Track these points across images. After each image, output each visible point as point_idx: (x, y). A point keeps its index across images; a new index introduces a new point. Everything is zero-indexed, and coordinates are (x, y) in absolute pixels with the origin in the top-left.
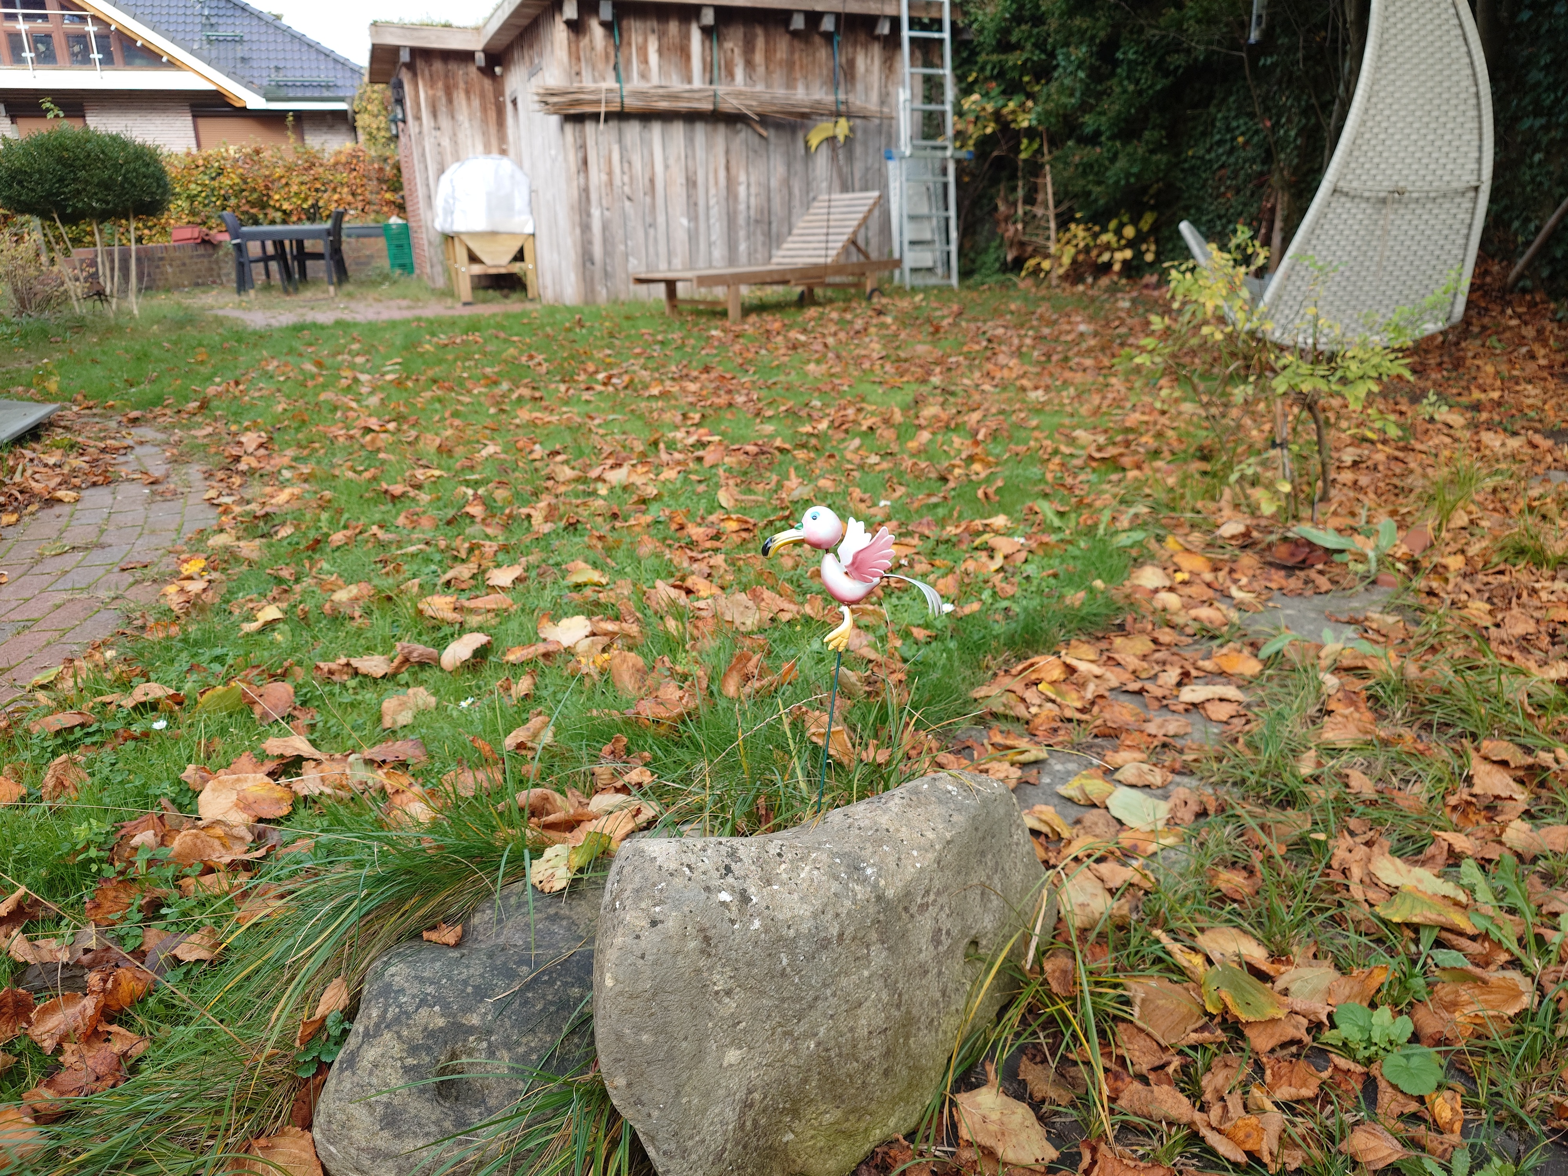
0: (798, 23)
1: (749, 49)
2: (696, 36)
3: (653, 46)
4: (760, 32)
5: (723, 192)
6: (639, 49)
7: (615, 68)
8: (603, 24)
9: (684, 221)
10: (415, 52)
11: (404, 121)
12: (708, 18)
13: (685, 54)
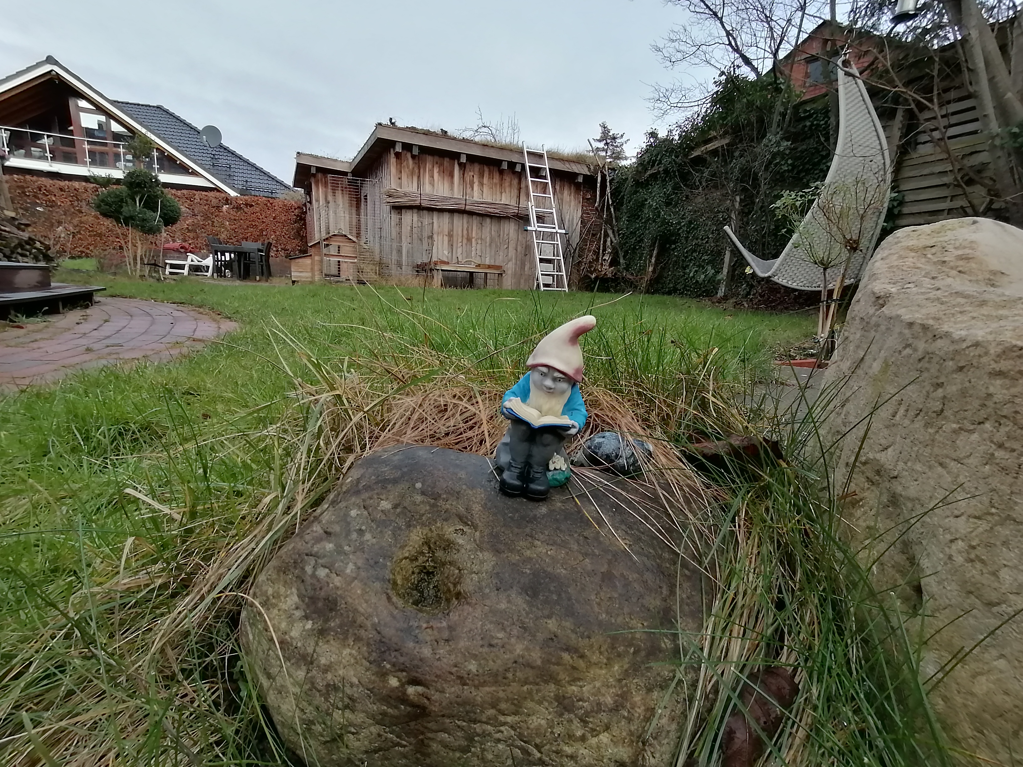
0: (505, 166)
1: (481, 175)
2: (457, 168)
3: (436, 170)
4: (486, 169)
5: (465, 241)
6: (429, 170)
7: (419, 177)
8: (413, 157)
9: (446, 252)
10: (319, 169)
11: (310, 202)
12: (463, 159)
13: (452, 175)
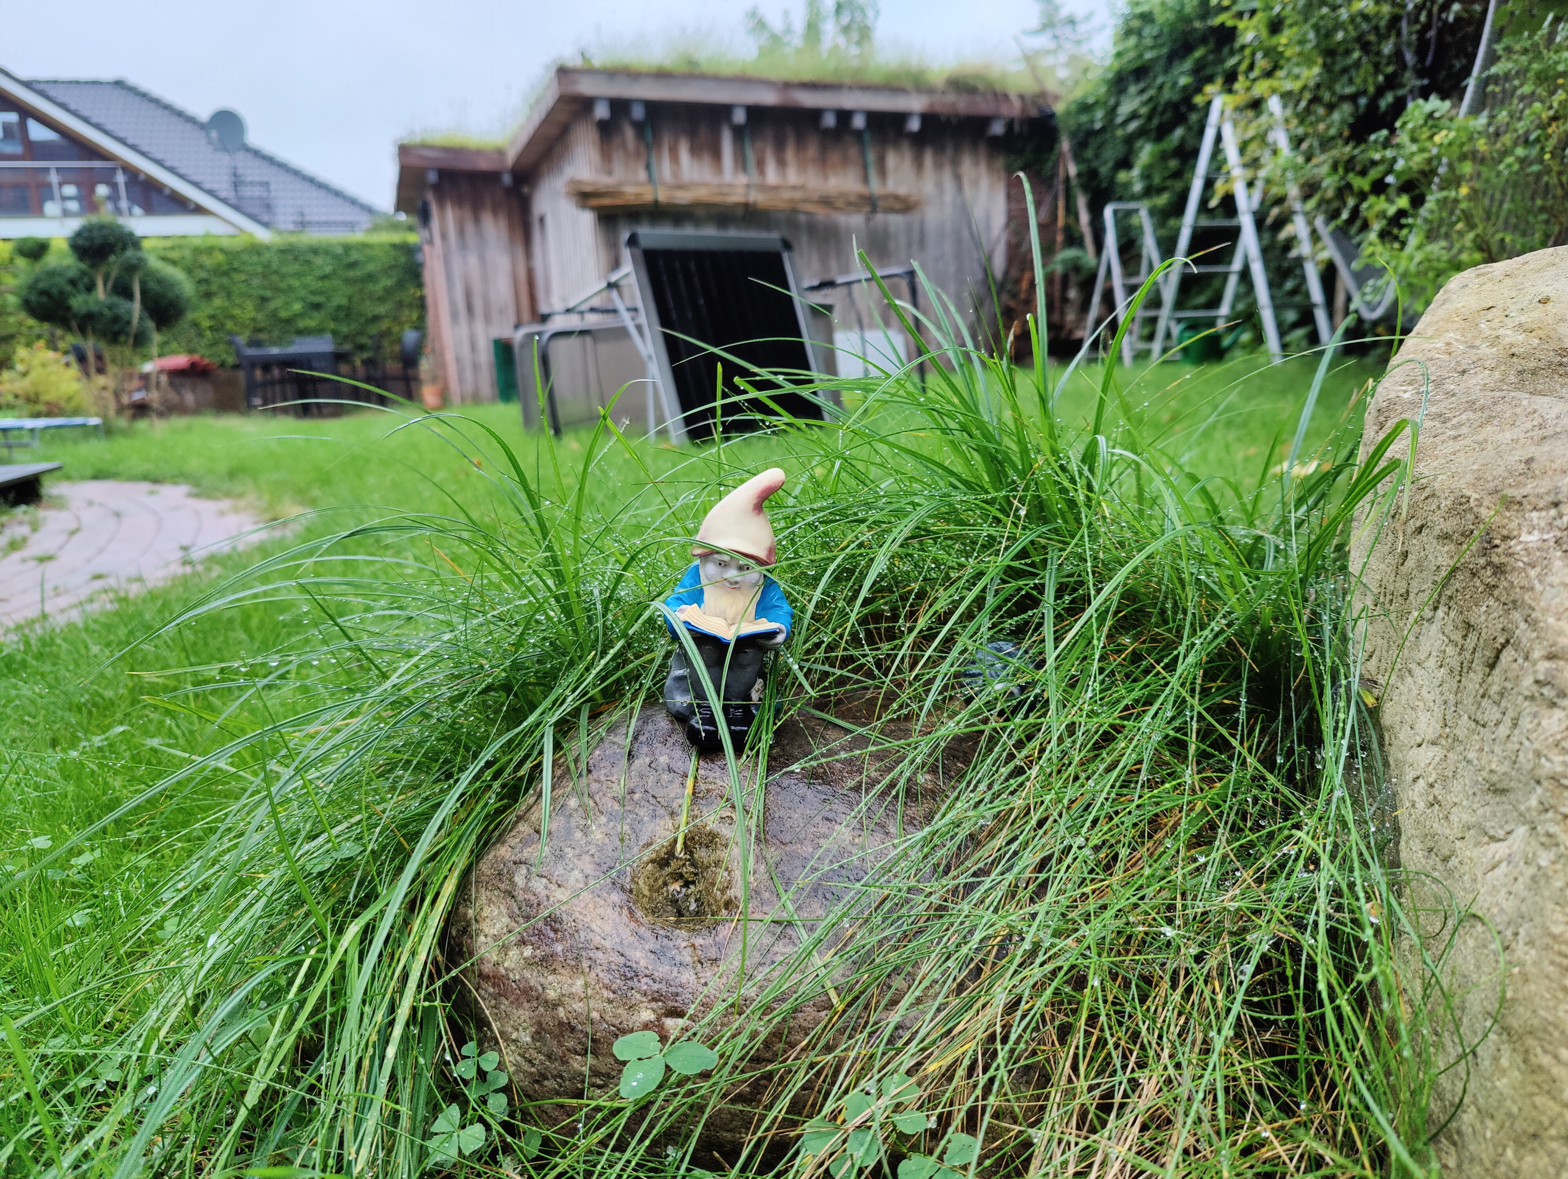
0: (829, 121)
1: (780, 147)
2: (727, 138)
3: (683, 147)
4: (790, 133)
6: (670, 150)
7: (648, 167)
8: (636, 127)
10: (442, 172)
11: (430, 242)
12: (739, 117)
13: (716, 154)
